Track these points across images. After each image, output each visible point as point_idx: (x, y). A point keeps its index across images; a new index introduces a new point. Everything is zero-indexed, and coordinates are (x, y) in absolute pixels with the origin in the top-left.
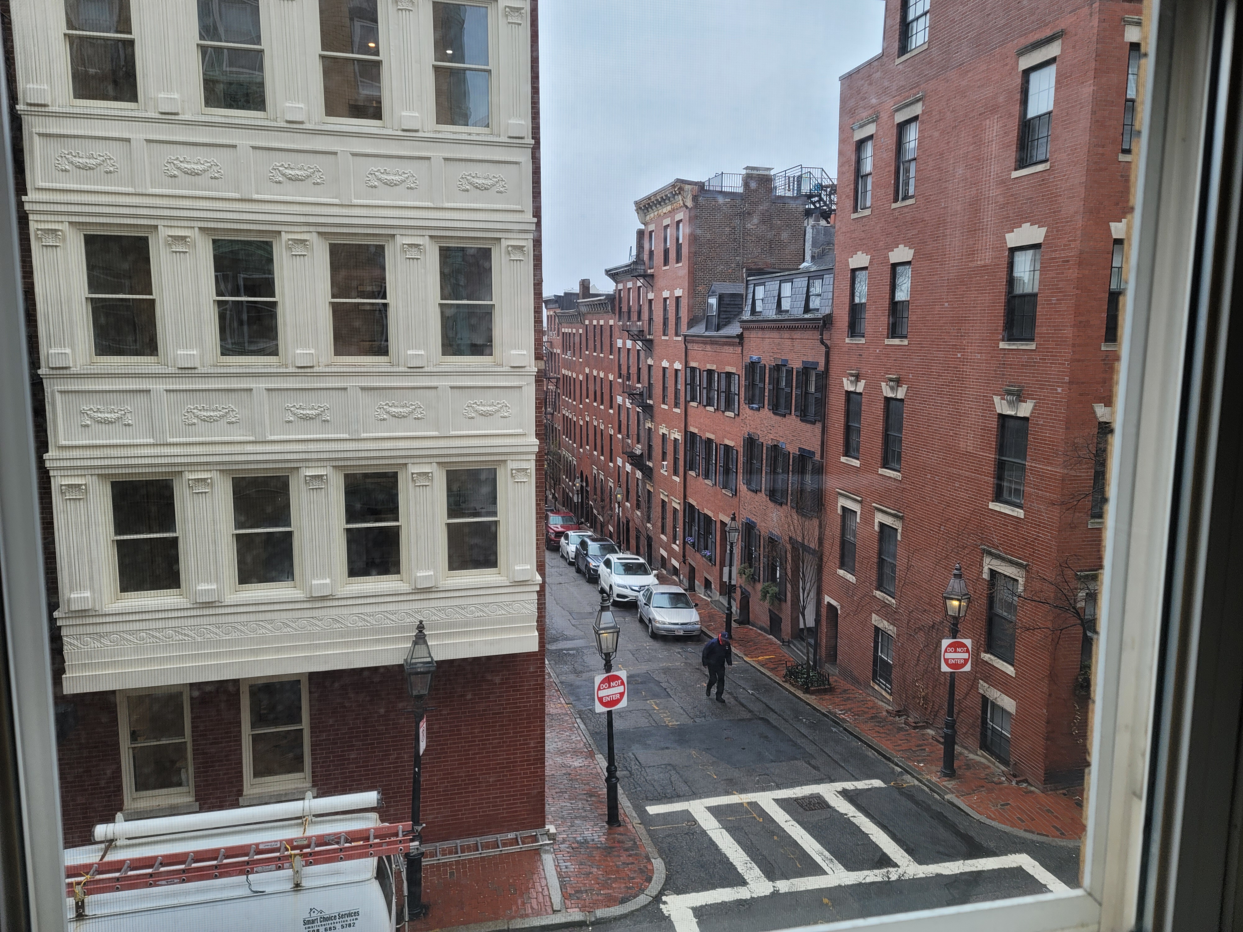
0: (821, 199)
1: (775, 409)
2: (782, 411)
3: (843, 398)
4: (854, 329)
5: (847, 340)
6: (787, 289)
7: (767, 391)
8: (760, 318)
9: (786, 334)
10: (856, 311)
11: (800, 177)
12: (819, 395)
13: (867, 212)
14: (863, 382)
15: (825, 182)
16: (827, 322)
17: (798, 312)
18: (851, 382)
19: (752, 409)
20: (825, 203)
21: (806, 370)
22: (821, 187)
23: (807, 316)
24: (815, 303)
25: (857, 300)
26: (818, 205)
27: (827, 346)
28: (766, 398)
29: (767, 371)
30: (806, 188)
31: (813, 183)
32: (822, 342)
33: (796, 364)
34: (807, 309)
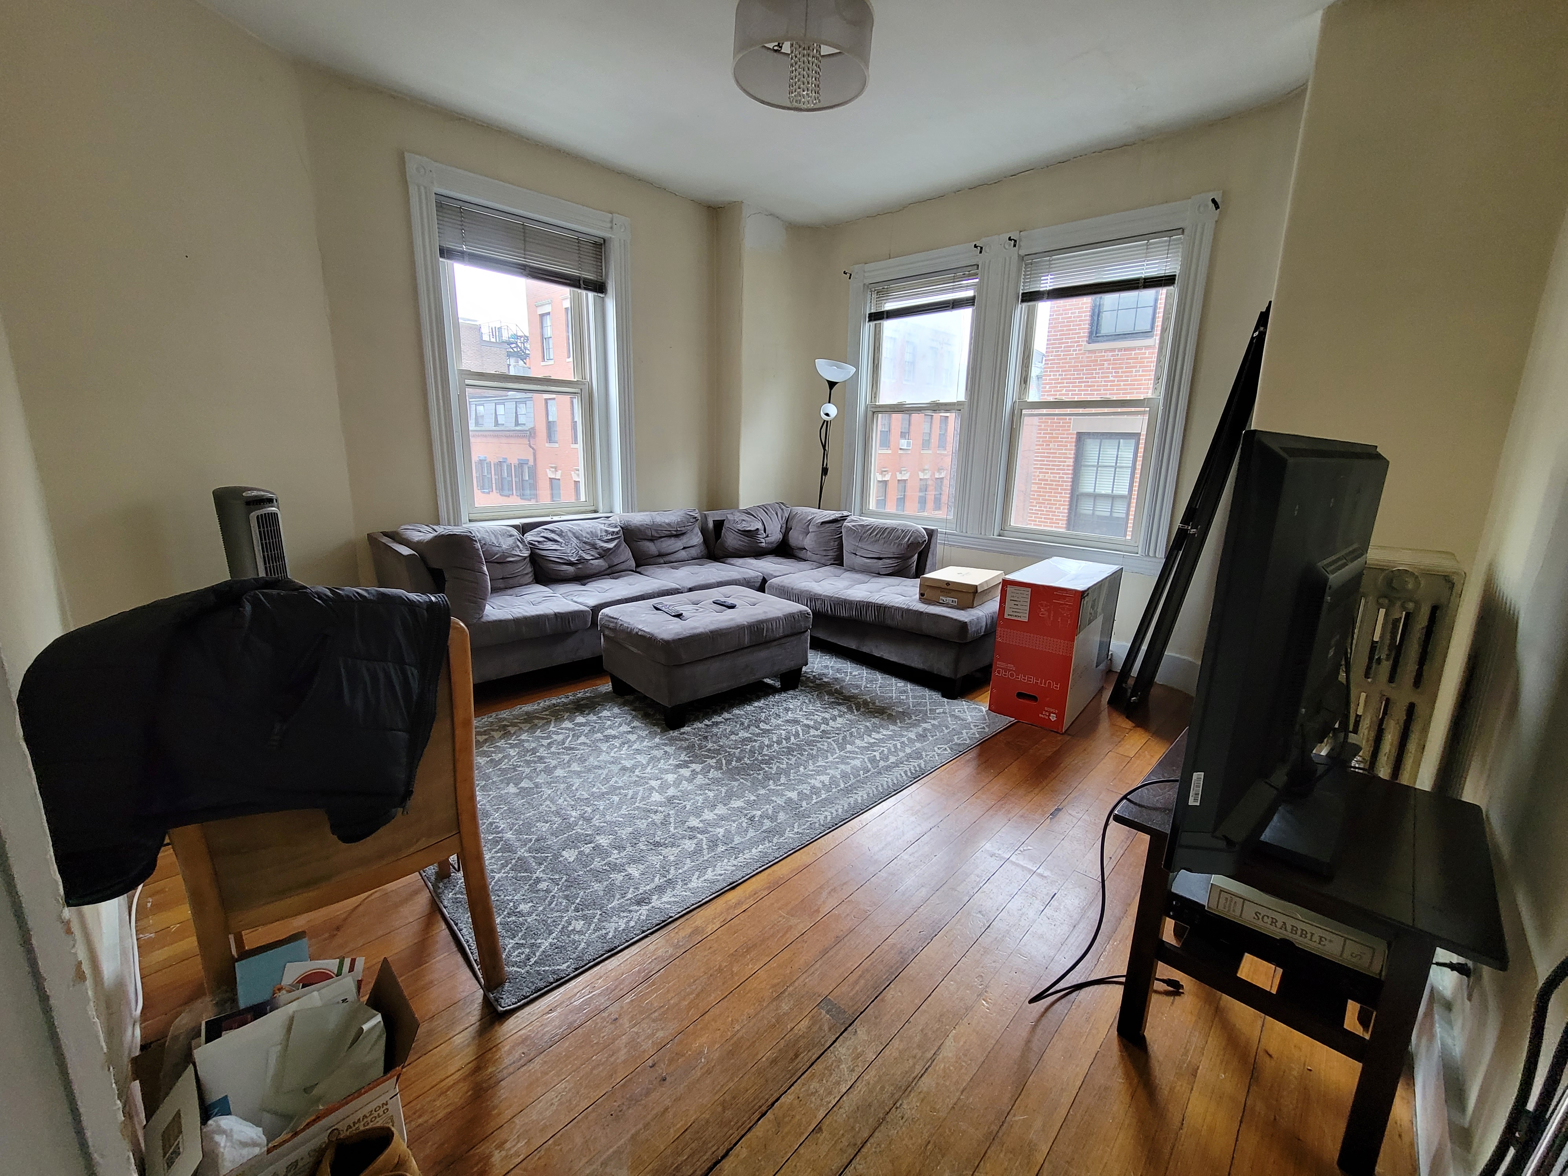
0: (517, 346)
1: (501, 489)
2: (506, 492)
3: (548, 482)
4: (550, 438)
5: (547, 445)
6: (501, 409)
7: (494, 480)
8: (483, 429)
9: (504, 440)
10: (550, 426)
11: (500, 329)
12: (531, 481)
13: (551, 362)
14: (560, 472)
15: (520, 334)
16: (531, 434)
17: (511, 425)
18: (552, 472)
19: (484, 493)
20: (520, 348)
21: (522, 464)
22: (517, 337)
23: (518, 428)
24: (522, 420)
25: (551, 419)
26: (515, 350)
27: (533, 449)
28: (494, 485)
29: (492, 466)
30: (505, 337)
31: (510, 334)
32: (531, 447)
33: (514, 461)
34: (517, 424)
